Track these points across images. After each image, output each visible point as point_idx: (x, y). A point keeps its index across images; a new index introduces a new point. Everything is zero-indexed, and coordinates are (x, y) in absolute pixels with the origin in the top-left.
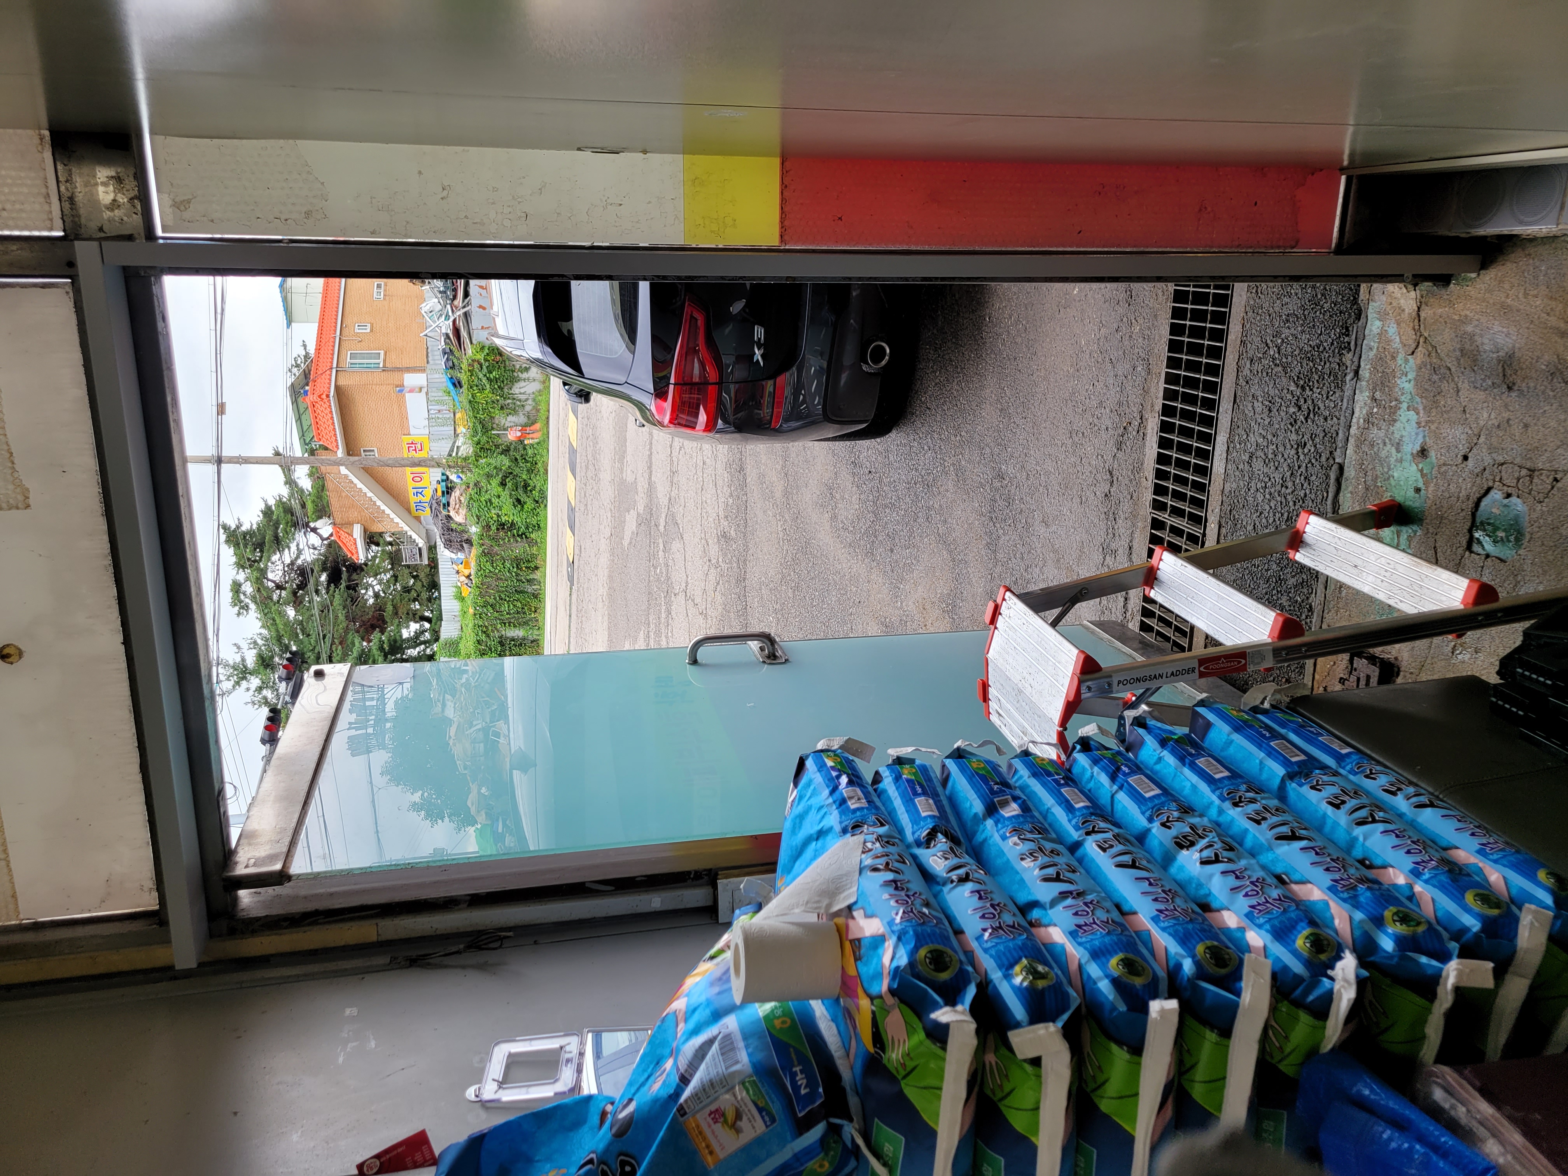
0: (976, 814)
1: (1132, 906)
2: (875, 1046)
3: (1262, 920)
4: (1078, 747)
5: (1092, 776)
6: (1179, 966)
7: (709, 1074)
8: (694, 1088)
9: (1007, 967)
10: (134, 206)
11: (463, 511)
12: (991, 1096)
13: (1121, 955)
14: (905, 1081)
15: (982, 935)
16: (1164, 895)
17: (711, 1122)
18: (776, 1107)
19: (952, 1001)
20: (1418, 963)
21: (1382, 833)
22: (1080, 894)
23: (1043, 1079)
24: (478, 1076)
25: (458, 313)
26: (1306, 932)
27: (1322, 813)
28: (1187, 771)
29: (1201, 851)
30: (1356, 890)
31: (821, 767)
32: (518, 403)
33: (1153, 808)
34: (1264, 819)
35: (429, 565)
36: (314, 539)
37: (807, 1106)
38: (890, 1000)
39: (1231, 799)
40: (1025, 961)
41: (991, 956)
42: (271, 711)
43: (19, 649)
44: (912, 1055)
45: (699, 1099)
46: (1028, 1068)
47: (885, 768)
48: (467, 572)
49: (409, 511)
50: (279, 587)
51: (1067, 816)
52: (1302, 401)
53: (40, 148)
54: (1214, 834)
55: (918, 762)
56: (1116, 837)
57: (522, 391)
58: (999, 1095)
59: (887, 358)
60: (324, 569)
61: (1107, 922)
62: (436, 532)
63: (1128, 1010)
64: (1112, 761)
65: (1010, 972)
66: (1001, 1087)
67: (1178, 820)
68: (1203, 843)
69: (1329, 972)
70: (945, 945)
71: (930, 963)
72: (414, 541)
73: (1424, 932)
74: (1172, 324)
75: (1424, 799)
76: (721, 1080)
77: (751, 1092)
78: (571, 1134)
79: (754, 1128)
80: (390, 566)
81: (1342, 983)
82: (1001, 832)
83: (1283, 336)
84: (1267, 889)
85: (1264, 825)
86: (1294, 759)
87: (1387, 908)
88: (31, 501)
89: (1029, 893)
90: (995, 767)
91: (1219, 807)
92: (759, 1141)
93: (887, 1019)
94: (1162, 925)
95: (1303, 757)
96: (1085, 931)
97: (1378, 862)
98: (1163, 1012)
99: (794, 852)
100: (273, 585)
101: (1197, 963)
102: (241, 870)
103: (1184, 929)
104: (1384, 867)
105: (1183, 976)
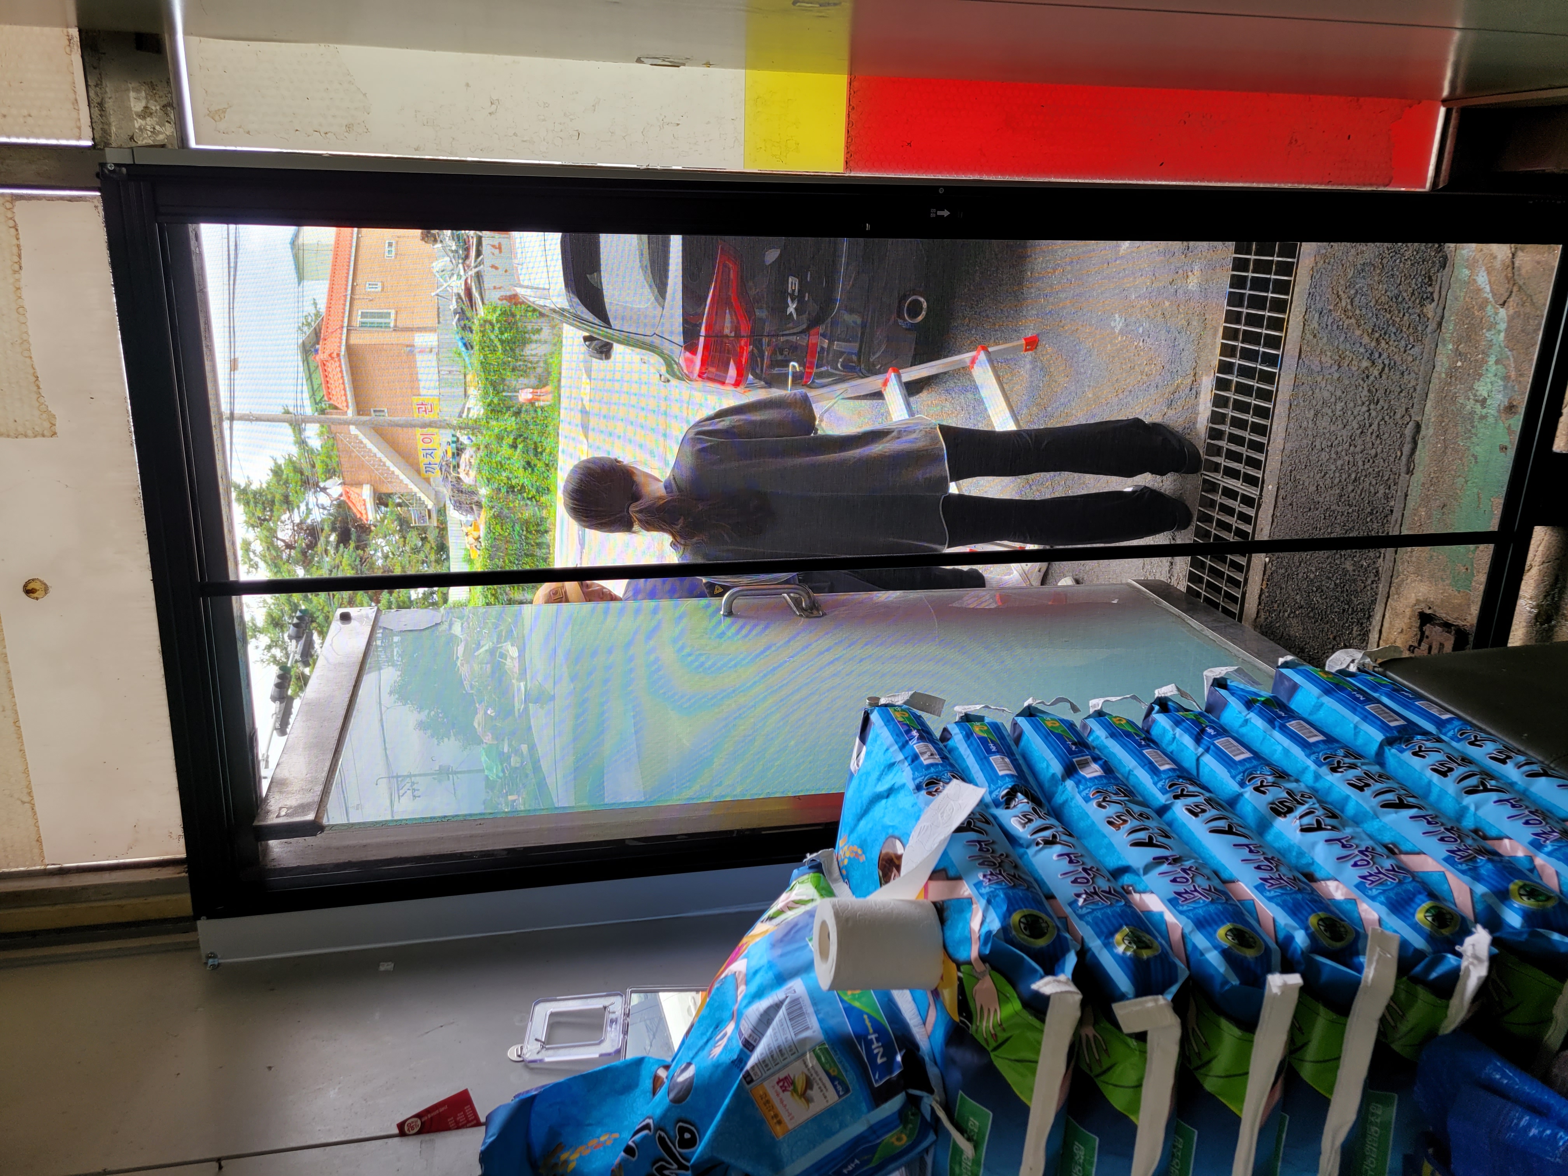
0: (1053, 775)
1: (1231, 874)
2: (960, 1014)
3: (1375, 892)
4: (1157, 708)
5: (1174, 738)
6: (1290, 939)
7: (777, 1040)
8: (761, 1054)
9: (1107, 937)
10: (167, 114)
11: (473, 473)
12: (1089, 1072)
13: (1229, 926)
14: (996, 1053)
15: (1076, 901)
16: (1267, 863)
17: (780, 1090)
18: (850, 1077)
19: (1051, 969)
20: (1549, 940)
21: (1495, 802)
22: (1176, 861)
23: (1148, 1055)
24: (519, 1036)
25: (470, 273)
26: (1427, 904)
27: (1426, 780)
28: (1277, 734)
29: (1301, 817)
30: (1476, 862)
31: (888, 721)
32: (530, 365)
33: (1244, 772)
34: (1368, 785)
35: (438, 527)
36: (323, 499)
37: (885, 1077)
38: (980, 967)
39: (1329, 764)
40: (1126, 929)
41: (1088, 923)
42: (281, 669)
43: (45, 584)
44: (1004, 1026)
45: (767, 1066)
46: (1133, 1043)
47: (955, 726)
48: (476, 535)
49: (418, 472)
50: (289, 546)
51: (1152, 778)
52: (1377, 355)
53: (68, 49)
54: (1314, 800)
55: (987, 720)
56: (1209, 801)
57: (533, 352)
58: (1097, 1070)
59: (924, 313)
60: (333, 529)
61: (1210, 890)
62: (446, 492)
63: (1240, 984)
64: (1196, 722)
65: (1111, 940)
66: (1099, 1061)
67: (1274, 784)
68: (1302, 809)
69: (1457, 948)
70: (1039, 910)
71: (1025, 928)
72: (424, 503)
73: (1554, 907)
74: (1233, 276)
75: (1536, 768)
76: (790, 1047)
77: (823, 1059)
78: (623, 1097)
79: (825, 1097)
80: (398, 528)
81: (1471, 960)
82: (1084, 793)
83: (1357, 286)
84: (1378, 859)
85: (1368, 792)
86: (1393, 724)
87: (1512, 881)
88: (58, 428)
89: (1119, 858)
90: (1071, 726)
91: (1315, 772)
92: (831, 1112)
93: (976, 987)
94: (1268, 894)
95: (1402, 722)
96: (1186, 899)
97: (1493, 833)
98: (1285, 987)
99: (859, 811)
100: (282, 544)
101: (1311, 936)
102: (272, 820)
103: (1293, 899)
104: (1500, 838)
105: (1296, 948)
